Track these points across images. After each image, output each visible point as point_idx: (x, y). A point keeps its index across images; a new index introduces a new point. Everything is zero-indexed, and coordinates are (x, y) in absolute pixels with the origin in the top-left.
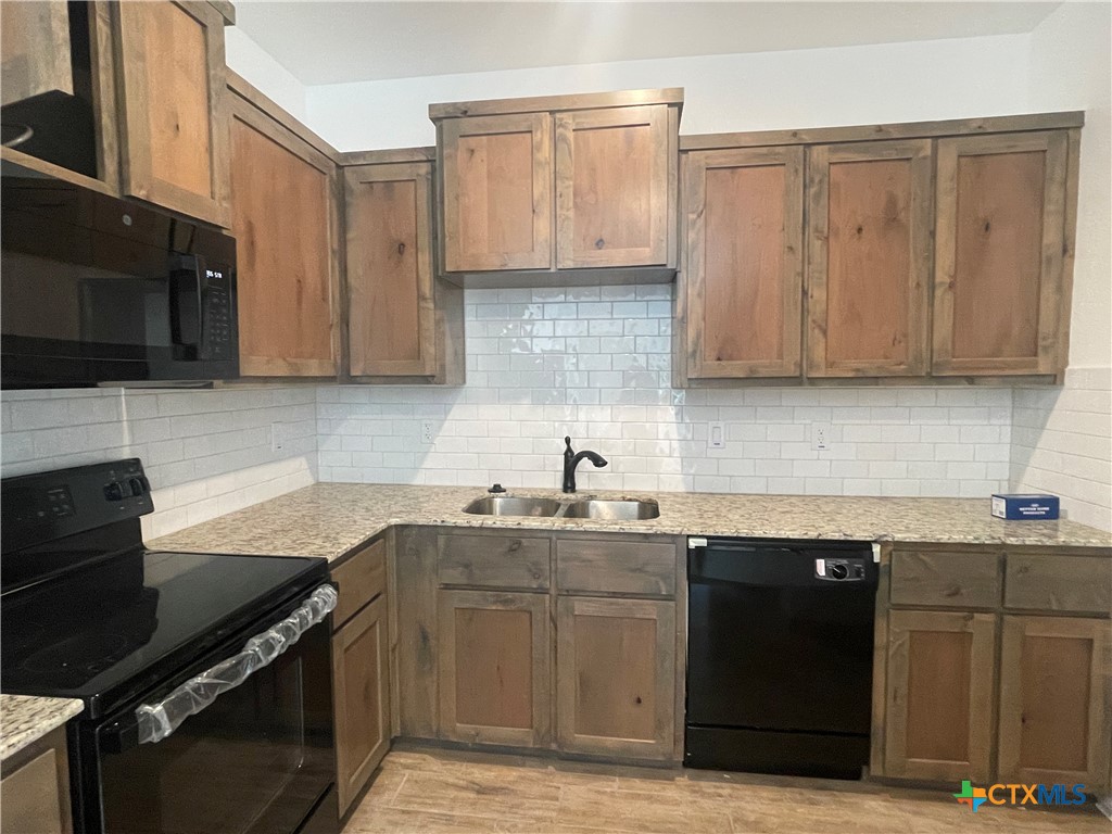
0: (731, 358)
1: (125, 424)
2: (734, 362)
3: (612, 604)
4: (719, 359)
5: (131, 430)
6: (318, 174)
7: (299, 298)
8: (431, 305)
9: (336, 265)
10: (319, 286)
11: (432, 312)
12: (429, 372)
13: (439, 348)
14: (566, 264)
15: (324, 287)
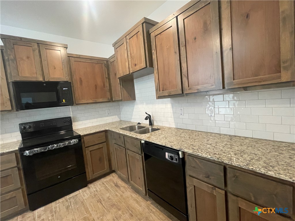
0: (165, 90)
1: (71, 112)
2: (166, 91)
3: (133, 153)
4: (163, 91)
5: (73, 113)
6: (101, 64)
7: (96, 88)
8: (119, 85)
9: (107, 80)
10: (102, 85)
11: (120, 87)
12: (121, 99)
13: (122, 94)
14: (131, 72)
15: (104, 85)
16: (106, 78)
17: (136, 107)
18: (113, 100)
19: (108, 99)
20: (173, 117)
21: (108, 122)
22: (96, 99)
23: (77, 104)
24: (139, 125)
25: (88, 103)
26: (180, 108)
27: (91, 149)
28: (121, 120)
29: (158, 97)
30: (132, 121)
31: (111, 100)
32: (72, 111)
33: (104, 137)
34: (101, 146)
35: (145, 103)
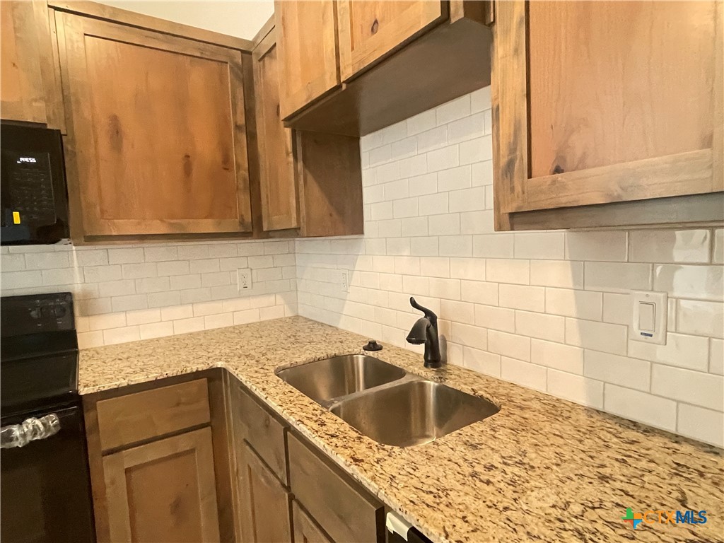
0: (578, 167)
1: (77, 270)
6: (214, 65)
7: (187, 169)
8: (291, 159)
9: (243, 138)
10: (219, 158)
11: (292, 165)
12: (294, 225)
13: (302, 200)
14: (348, 73)
15: (226, 160)
16: (237, 127)
17: (361, 263)
18: (265, 229)
19: (242, 223)
20: (575, 339)
21: (240, 320)
22: (184, 222)
23: (92, 239)
24: (371, 353)
25: (142, 238)
26: (640, 295)
27: (130, 458)
28: (297, 317)
29: (512, 215)
30: (341, 326)
31: (254, 229)
32: (82, 268)
33: (204, 403)
34: (183, 443)
35: (407, 252)
